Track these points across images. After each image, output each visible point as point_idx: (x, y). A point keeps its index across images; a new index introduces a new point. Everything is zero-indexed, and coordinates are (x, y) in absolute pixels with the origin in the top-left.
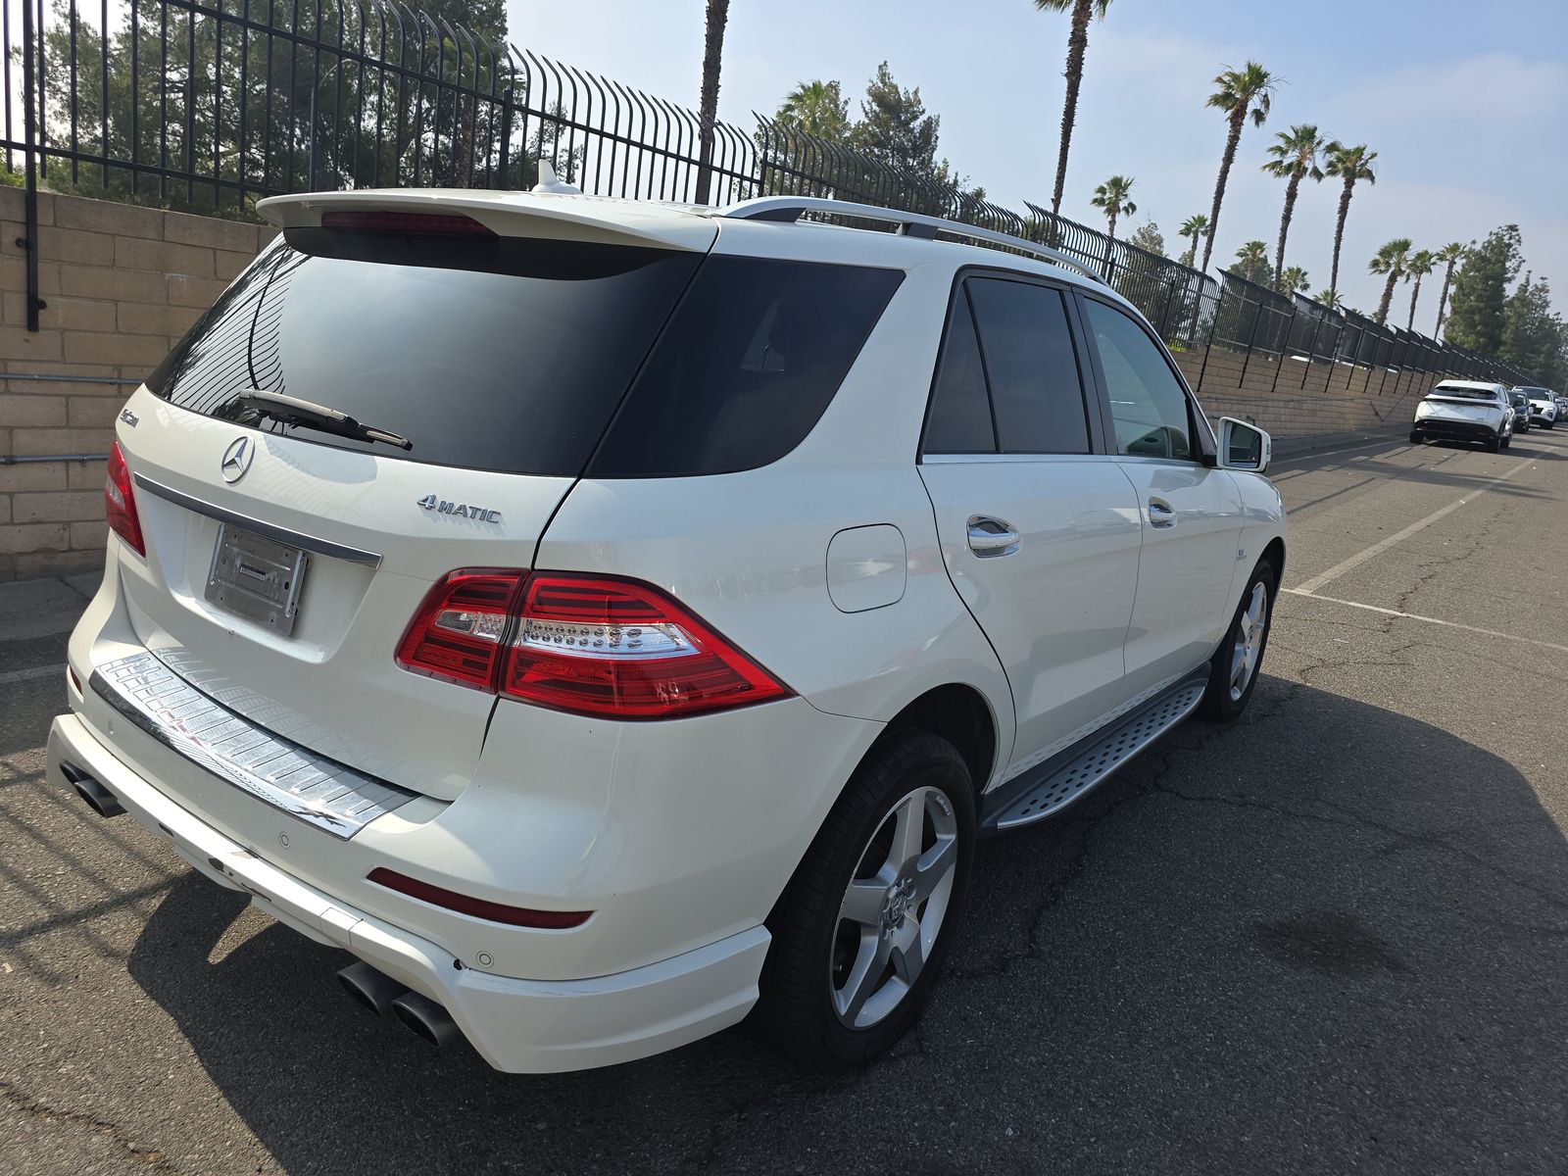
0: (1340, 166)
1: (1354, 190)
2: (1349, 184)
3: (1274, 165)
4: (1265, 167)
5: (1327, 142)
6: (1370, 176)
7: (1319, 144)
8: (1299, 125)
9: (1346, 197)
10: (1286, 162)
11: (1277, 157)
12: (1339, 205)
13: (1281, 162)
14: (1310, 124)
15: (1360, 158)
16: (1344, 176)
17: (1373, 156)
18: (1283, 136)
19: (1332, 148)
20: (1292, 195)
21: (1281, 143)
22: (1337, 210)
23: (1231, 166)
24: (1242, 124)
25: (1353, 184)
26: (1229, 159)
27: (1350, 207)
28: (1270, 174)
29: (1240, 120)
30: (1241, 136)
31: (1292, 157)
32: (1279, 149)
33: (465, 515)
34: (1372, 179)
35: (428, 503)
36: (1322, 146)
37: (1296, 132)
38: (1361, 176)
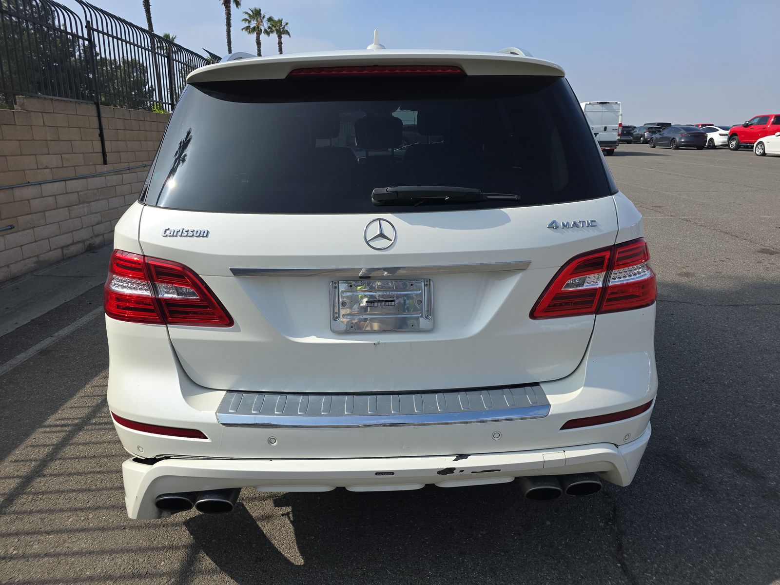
0: (274, 29)
1: (282, 40)
2: (280, 37)
3: (247, 28)
4: (243, 29)
5: (267, 17)
6: (288, 33)
7: (264, 17)
8: (253, 8)
9: (280, 44)
10: (252, 26)
11: (247, 24)
12: (278, 48)
13: (250, 26)
14: (258, 7)
15: (281, 25)
16: (277, 33)
17: (287, 24)
18: (247, 13)
19: (270, 19)
20: (259, 43)
21: (247, 17)
22: (278, 50)
23: (231, 28)
24: (230, 7)
25: (281, 37)
26: (229, 25)
27: (283, 48)
28: (245, 33)
29: (229, 5)
30: (231, 13)
31: (253, 24)
32: (246, 20)
33: (577, 226)
34: (289, 35)
35: (553, 226)
36: (266, 19)
37: (252, 11)
38: (284, 34)
